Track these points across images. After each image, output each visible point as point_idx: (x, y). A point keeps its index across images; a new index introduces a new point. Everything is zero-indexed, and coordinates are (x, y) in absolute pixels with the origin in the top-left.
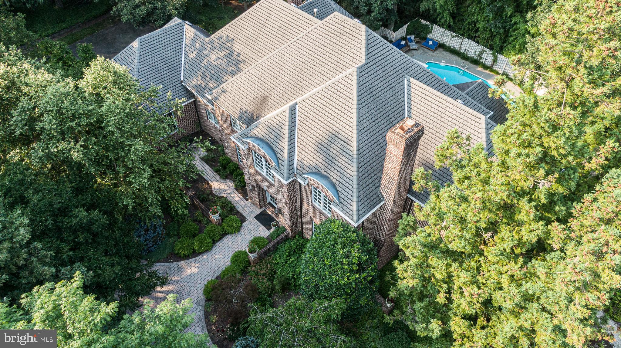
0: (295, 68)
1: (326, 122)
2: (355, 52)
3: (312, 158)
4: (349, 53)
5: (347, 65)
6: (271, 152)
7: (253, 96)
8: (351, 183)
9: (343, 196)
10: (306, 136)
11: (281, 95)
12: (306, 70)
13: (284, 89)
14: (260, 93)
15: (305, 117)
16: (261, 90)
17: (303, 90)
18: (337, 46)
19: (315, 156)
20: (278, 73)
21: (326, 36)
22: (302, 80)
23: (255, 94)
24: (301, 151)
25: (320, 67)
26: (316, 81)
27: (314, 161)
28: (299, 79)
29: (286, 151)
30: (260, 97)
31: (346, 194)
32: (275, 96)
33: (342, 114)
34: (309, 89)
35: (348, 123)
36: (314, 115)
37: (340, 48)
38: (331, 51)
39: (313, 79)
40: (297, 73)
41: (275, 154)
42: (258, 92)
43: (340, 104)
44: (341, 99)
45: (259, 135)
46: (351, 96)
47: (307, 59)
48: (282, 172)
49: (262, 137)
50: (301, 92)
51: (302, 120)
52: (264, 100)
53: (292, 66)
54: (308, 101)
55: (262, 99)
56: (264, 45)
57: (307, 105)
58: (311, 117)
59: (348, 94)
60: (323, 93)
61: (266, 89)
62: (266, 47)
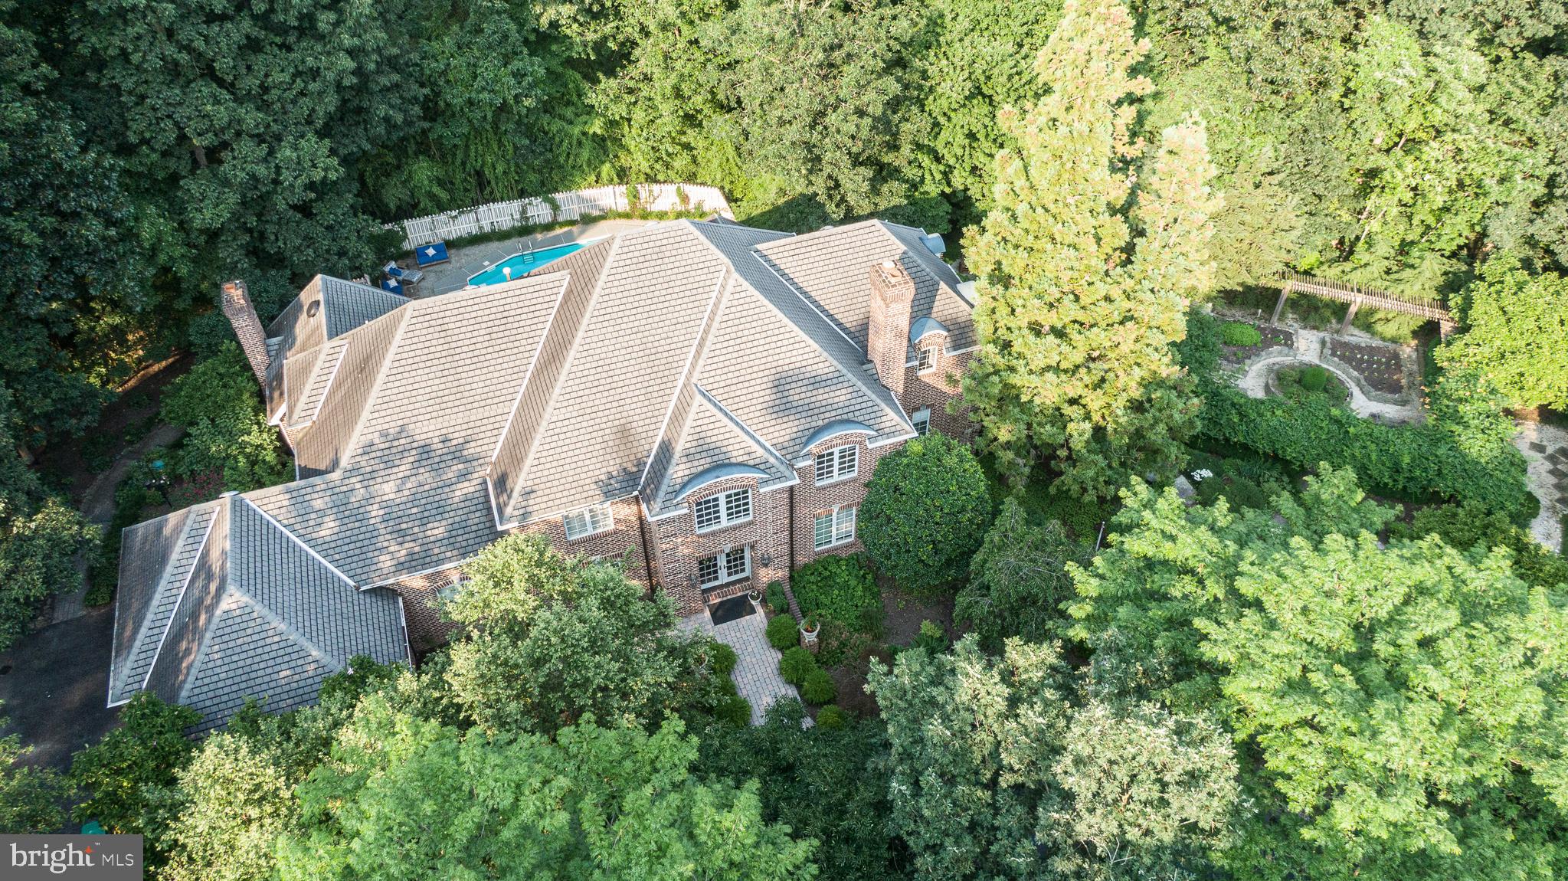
0: (629, 350)
1: (762, 367)
2: (703, 259)
3: (790, 424)
4: (695, 267)
5: (708, 283)
6: (741, 468)
7: (597, 447)
8: (865, 399)
9: (873, 422)
10: (753, 409)
11: (646, 403)
12: (651, 339)
13: (643, 391)
14: (608, 431)
15: (727, 389)
16: (603, 426)
17: (675, 365)
18: (669, 272)
20: (609, 380)
21: (638, 272)
22: (659, 356)
23: (600, 440)
25: (670, 316)
26: (682, 338)
27: (796, 422)
28: (652, 357)
29: (755, 447)
30: (612, 437)
31: (873, 415)
32: (638, 411)
33: (775, 338)
34: (683, 357)
35: (792, 341)
36: (737, 374)
37: (675, 271)
38: (665, 286)
39: (675, 340)
40: (641, 354)
41: (747, 466)
42: (601, 433)
43: (759, 329)
44: (754, 324)
45: (694, 470)
48: (779, 475)
51: (726, 396)
52: (624, 433)
53: (623, 351)
54: (708, 368)
55: (619, 435)
56: (488, 383)
57: (713, 373)
58: (735, 381)
59: (757, 311)
60: (721, 339)
61: (611, 418)
62: (495, 381)
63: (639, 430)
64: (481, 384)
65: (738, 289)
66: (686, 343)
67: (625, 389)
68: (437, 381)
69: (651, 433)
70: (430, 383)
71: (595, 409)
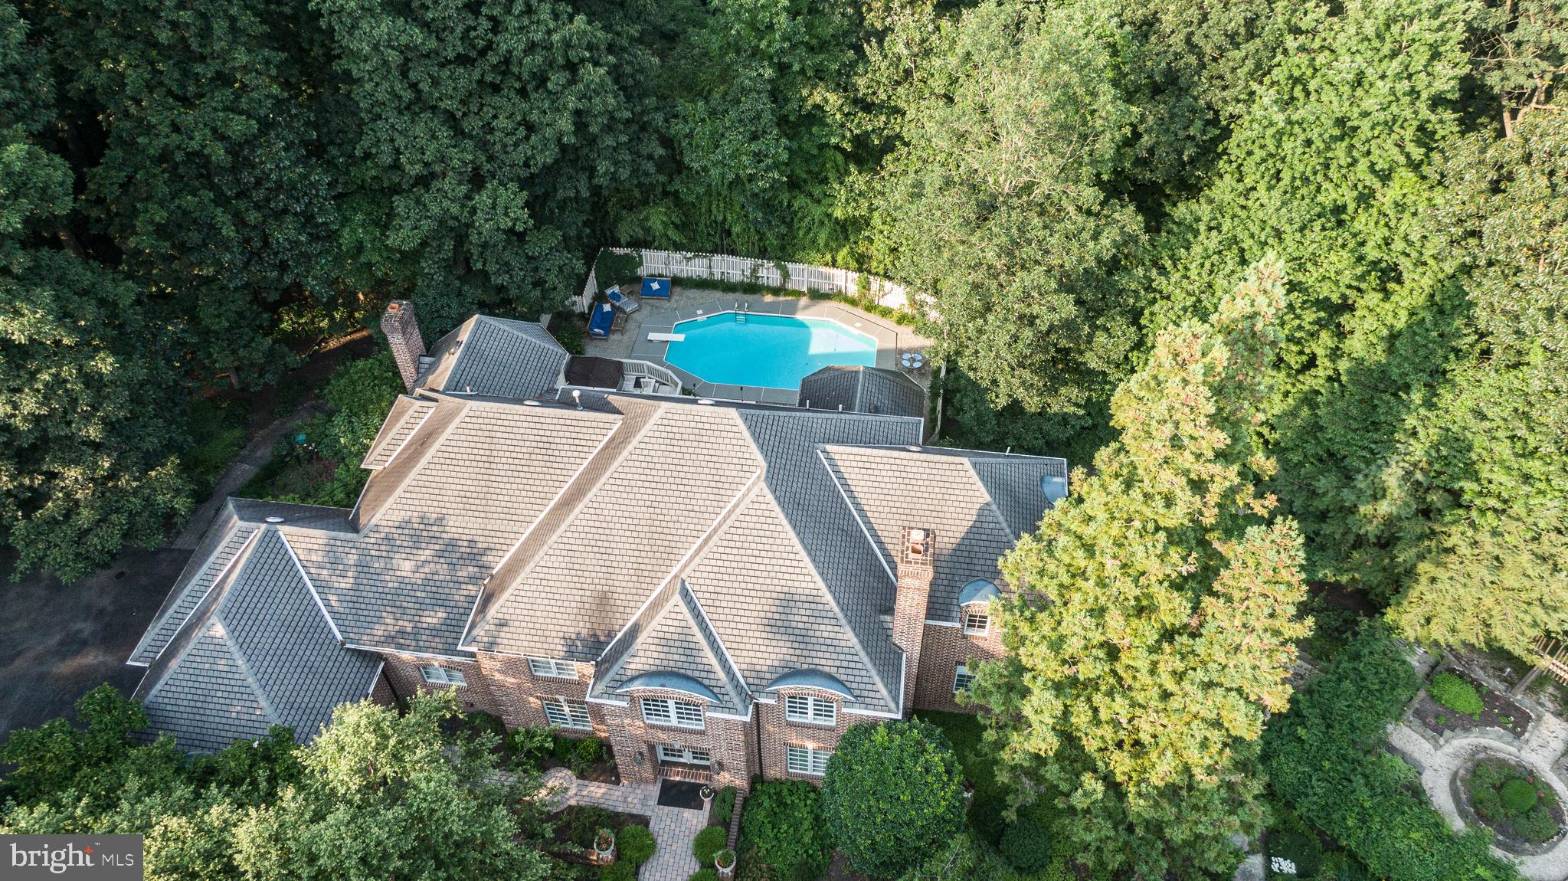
0: (636, 521)
1: (758, 587)
2: (740, 455)
3: (766, 655)
4: (729, 460)
5: (737, 480)
6: (692, 685)
7: (573, 605)
8: (856, 658)
9: (854, 685)
10: (733, 625)
11: (635, 579)
12: (661, 517)
13: (635, 566)
14: (588, 593)
15: (713, 596)
16: (585, 586)
17: (675, 551)
18: (701, 457)
19: (770, 649)
20: (606, 544)
21: (670, 448)
22: (663, 537)
23: (578, 599)
24: (738, 653)
25: (687, 501)
26: (691, 527)
27: (773, 656)
28: (656, 536)
29: (717, 667)
30: (591, 600)
31: (858, 679)
32: (624, 584)
33: (781, 562)
34: (686, 545)
35: (798, 570)
36: (729, 584)
37: (708, 458)
38: (693, 469)
39: (684, 526)
40: (646, 529)
41: (701, 684)
42: (581, 592)
43: (767, 547)
44: (764, 540)
45: (647, 668)
46: (779, 528)
47: (652, 498)
48: (730, 705)
49: (653, 668)
50: (672, 557)
51: (710, 602)
52: (603, 601)
53: (629, 521)
54: (702, 568)
55: (598, 601)
56: (514, 499)
57: (705, 575)
58: (725, 590)
59: (772, 527)
60: (725, 543)
61: (596, 581)
62: (520, 499)
63: (619, 603)
64: (507, 498)
65: (761, 499)
66: (694, 533)
67: (619, 558)
68: (469, 482)
69: (628, 610)
70: (463, 481)
71: (583, 567)
